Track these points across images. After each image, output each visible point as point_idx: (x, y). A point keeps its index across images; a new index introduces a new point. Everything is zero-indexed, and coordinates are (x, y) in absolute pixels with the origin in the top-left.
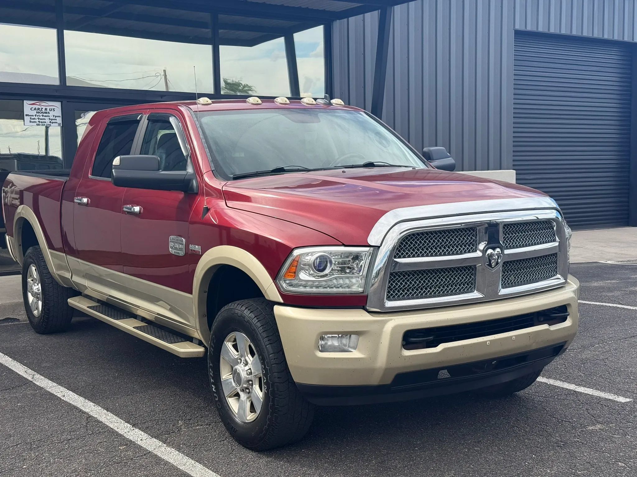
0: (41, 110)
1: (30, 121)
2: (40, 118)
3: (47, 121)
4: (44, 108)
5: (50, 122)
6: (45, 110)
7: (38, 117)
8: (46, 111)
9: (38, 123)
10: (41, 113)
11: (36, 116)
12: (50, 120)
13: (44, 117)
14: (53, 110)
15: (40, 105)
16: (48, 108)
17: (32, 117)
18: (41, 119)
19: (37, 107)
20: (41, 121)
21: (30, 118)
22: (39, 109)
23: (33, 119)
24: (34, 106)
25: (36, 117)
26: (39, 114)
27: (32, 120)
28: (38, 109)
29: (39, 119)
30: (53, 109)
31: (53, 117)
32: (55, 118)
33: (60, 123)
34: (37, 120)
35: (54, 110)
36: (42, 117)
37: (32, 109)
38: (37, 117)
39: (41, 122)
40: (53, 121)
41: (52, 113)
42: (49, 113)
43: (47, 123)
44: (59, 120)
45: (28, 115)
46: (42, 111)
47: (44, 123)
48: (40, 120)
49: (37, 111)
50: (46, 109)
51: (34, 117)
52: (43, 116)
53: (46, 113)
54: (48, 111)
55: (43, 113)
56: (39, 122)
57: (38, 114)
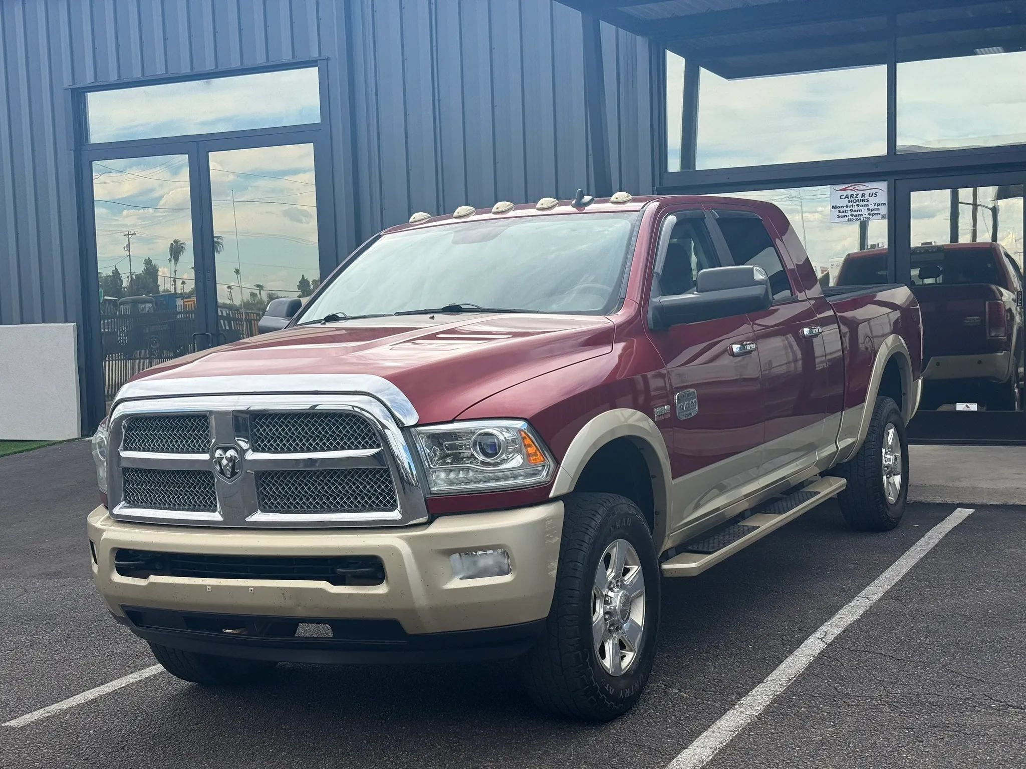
0: (856, 197)
1: (838, 216)
2: (853, 209)
3: (865, 213)
4: (860, 193)
5: (869, 214)
7: (851, 208)
8: (863, 198)
9: (850, 217)
10: (855, 201)
11: (847, 207)
12: (869, 210)
13: (860, 208)
15: (854, 190)
16: (867, 193)
17: (842, 210)
18: (855, 211)
19: (849, 193)
21: (839, 211)
23: (843, 212)
24: (845, 193)
25: (847, 209)
26: (853, 203)
27: (841, 214)
28: (852, 196)
29: (851, 211)
30: (875, 194)
31: (875, 205)
32: (878, 208)
33: (885, 213)
34: (849, 213)
35: (877, 195)
36: (856, 208)
37: (842, 197)
38: (849, 209)
39: (856, 216)
40: (874, 212)
41: (872, 200)
42: (868, 201)
43: (864, 216)
44: (884, 210)
45: (836, 206)
46: (856, 199)
47: (859, 217)
48: (853, 213)
49: (849, 199)
50: (863, 195)
51: (845, 209)
52: (858, 206)
53: (863, 200)
54: (867, 197)
55: (858, 202)
56: (852, 215)
57: (850, 204)
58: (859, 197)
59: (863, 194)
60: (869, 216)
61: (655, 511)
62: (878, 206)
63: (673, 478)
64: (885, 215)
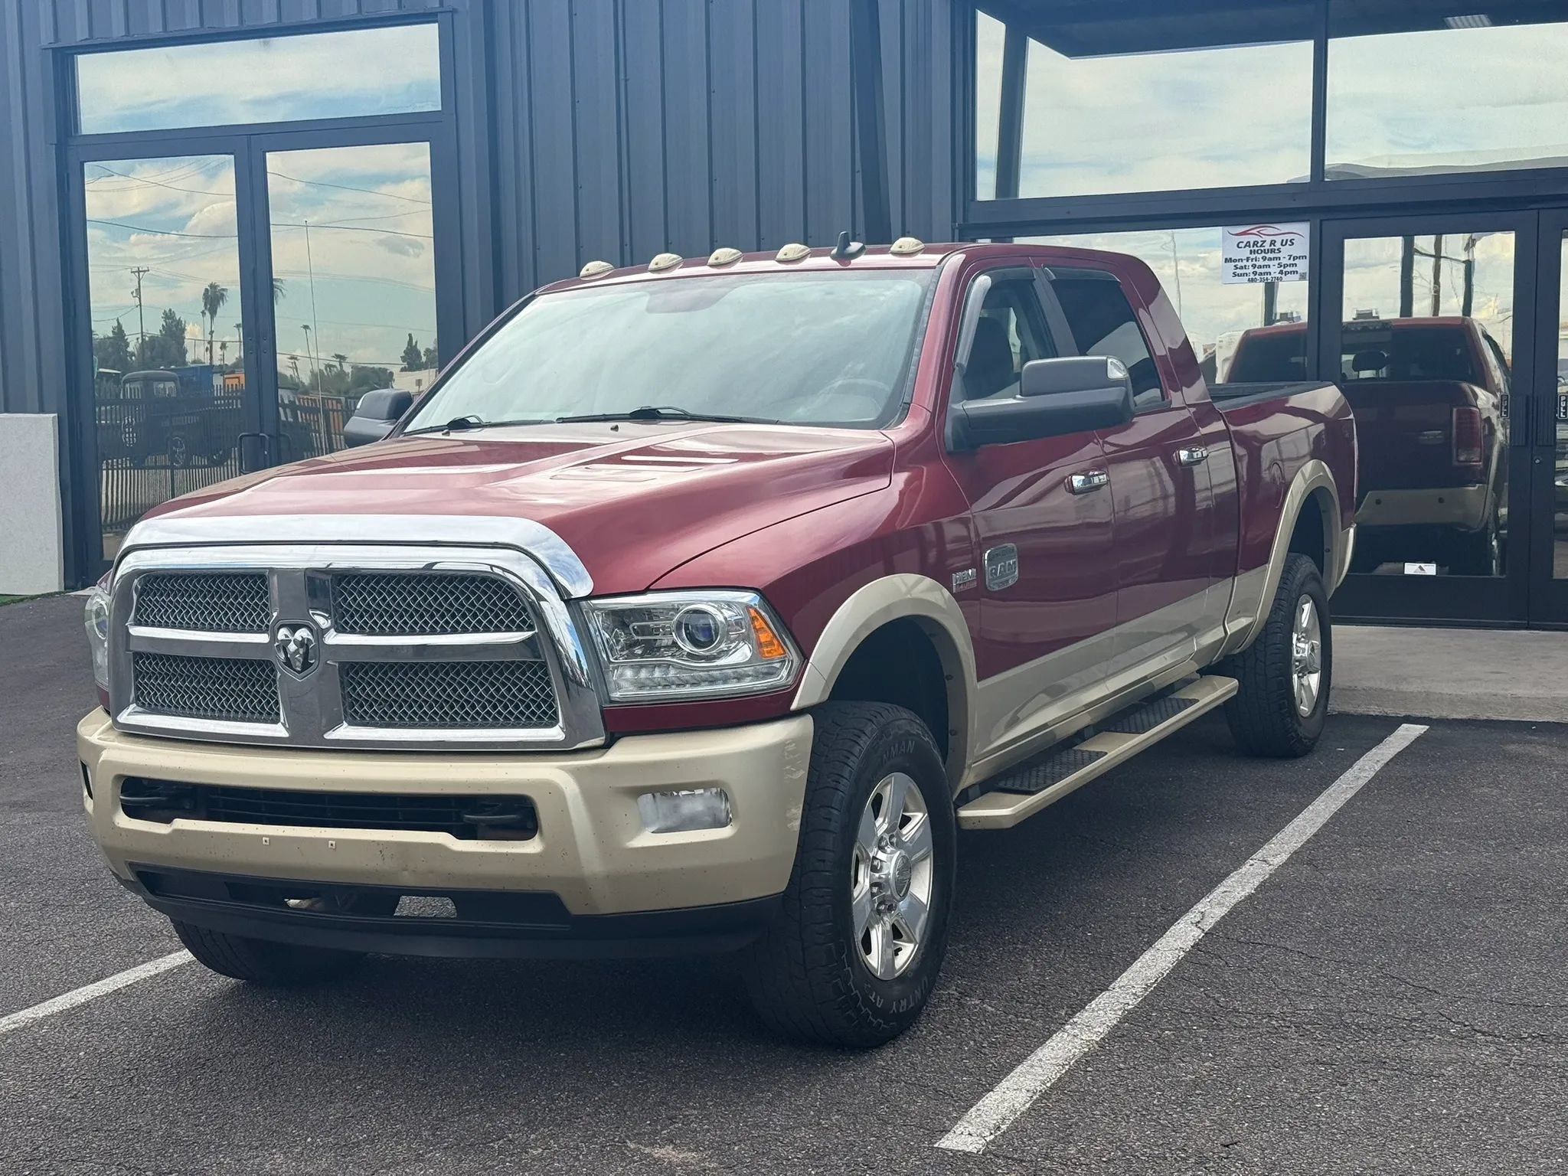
0: (1261, 246)
1: (1234, 273)
2: (1258, 263)
3: (1274, 270)
4: (1269, 239)
5: (1281, 272)
6: (1270, 246)
7: (1254, 262)
8: (1272, 247)
9: (1252, 276)
10: (1260, 252)
11: (1247, 261)
12: (1281, 266)
13: (1267, 262)
14: (1289, 243)
15: (1259, 234)
16: (1278, 239)
17: (1239, 264)
18: (1260, 267)
19: (1252, 239)
20: (1259, 271)
21: (1235, 266)
22: (1258, 243)
23: (1241, 268)
24: (1245, 239)
25: (1247, 264)
26: (1256, 255)
27: (1239, 271)
28: (1255, 243)
29: (1254, 266)
30: (1291, 241)
31: (1290, 259)
32: (1294, 262)
33: (1304, 271)
34: (1251, 270)
35: (1293, 244)
36: (1261, 263)
37: (1240, 246)
38: (1250, 263)
39: (1261, 274)
40: (1288, 269)
41: (1286, 251)
42: (1280, 252)
43: (1273, 275)
44: (1303, 266)
45: (1231, 259)
46: (1262, 248)
47: (1266, 277)
48: (1256, 269)
49: (1251, 248)
50: (1273, 243)
51: (1245, 263)
52: (1264, 259)
53: (1273, 251)
54: (1278, 245)
55: (1265, 253)
56: (1255, 273)
57: (1253, 256)
58: (1267, 246)
59: (1272, 241)
60: (1280, 275)
61: (949, 729)
62: (1294, 260)
63: (979, 680)
64: (1305, 273)
